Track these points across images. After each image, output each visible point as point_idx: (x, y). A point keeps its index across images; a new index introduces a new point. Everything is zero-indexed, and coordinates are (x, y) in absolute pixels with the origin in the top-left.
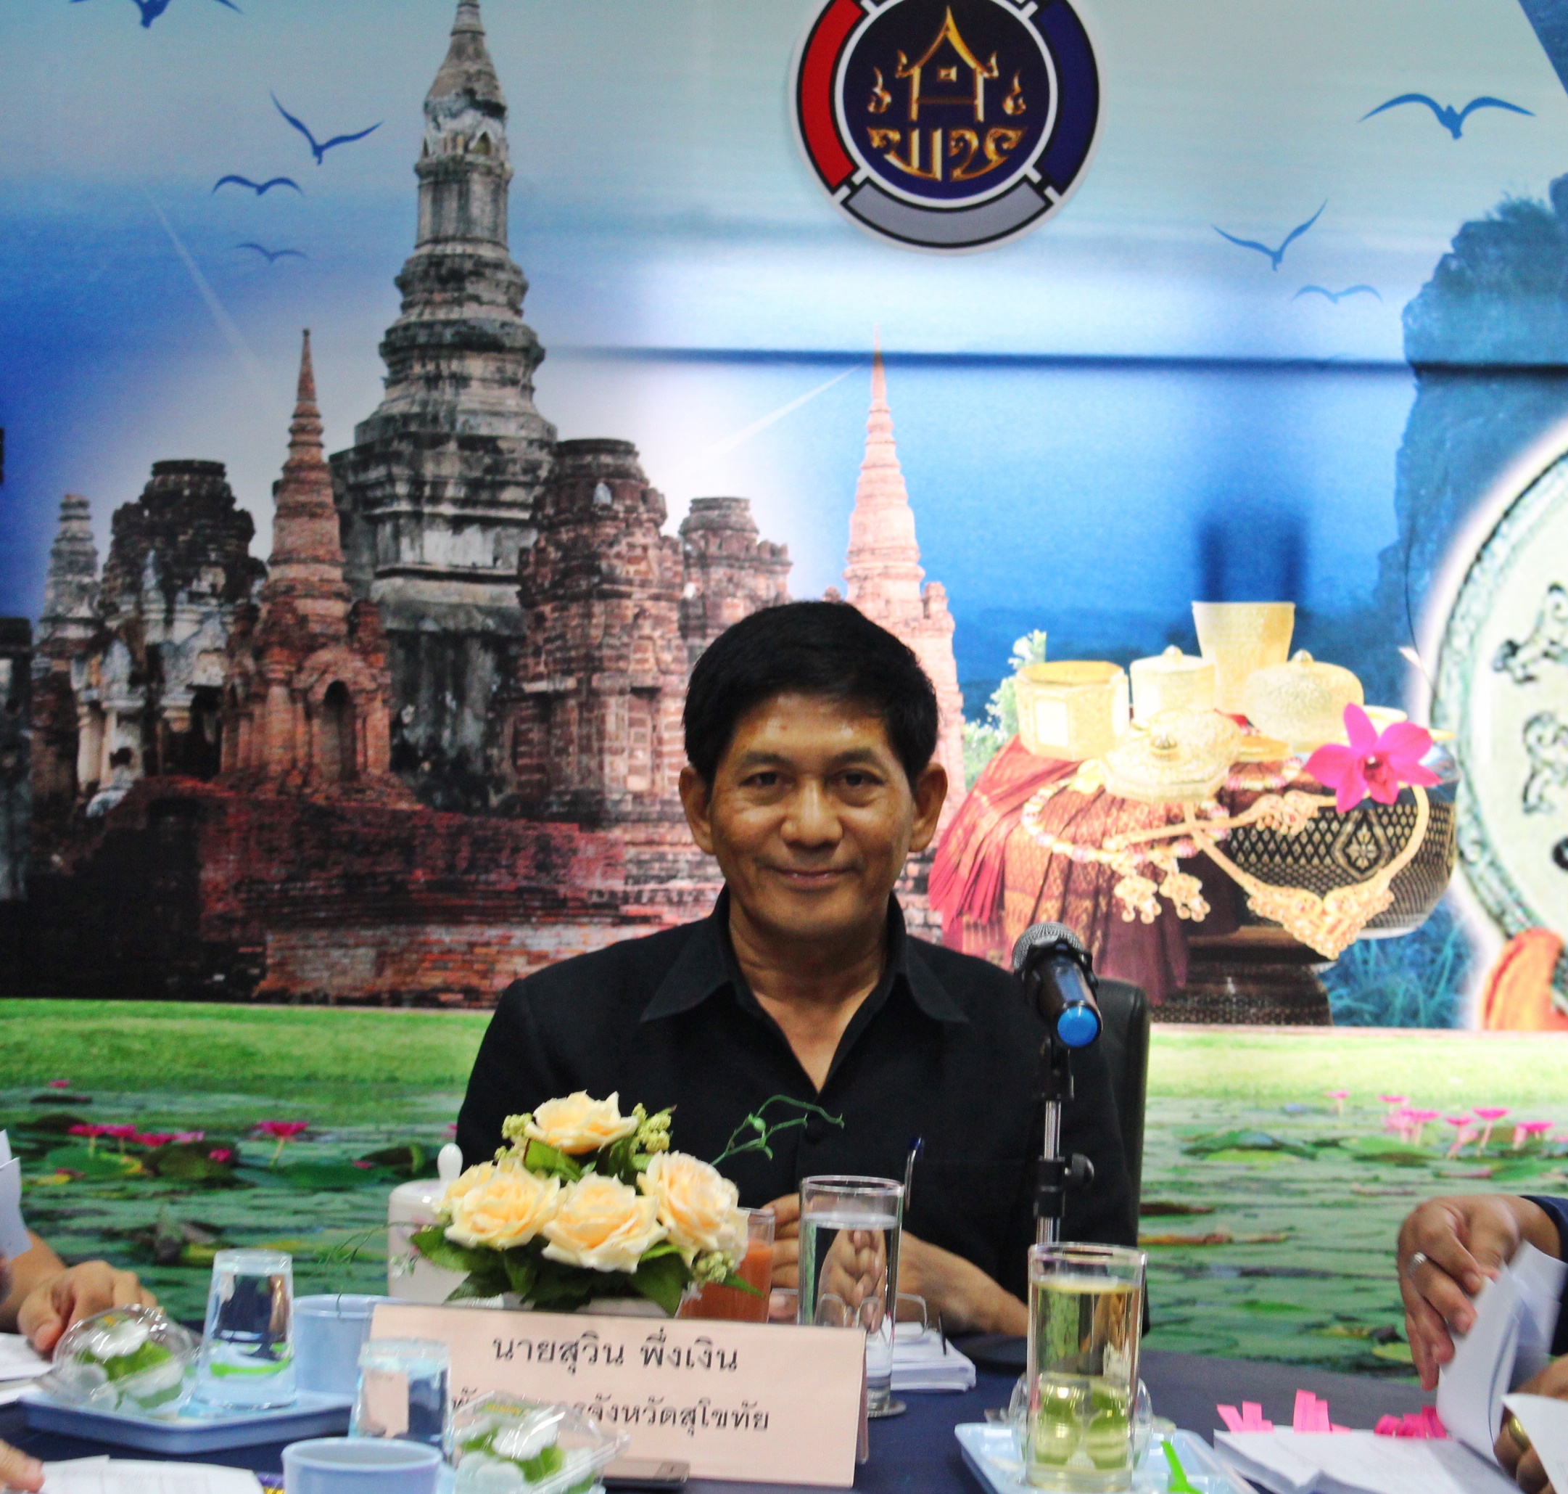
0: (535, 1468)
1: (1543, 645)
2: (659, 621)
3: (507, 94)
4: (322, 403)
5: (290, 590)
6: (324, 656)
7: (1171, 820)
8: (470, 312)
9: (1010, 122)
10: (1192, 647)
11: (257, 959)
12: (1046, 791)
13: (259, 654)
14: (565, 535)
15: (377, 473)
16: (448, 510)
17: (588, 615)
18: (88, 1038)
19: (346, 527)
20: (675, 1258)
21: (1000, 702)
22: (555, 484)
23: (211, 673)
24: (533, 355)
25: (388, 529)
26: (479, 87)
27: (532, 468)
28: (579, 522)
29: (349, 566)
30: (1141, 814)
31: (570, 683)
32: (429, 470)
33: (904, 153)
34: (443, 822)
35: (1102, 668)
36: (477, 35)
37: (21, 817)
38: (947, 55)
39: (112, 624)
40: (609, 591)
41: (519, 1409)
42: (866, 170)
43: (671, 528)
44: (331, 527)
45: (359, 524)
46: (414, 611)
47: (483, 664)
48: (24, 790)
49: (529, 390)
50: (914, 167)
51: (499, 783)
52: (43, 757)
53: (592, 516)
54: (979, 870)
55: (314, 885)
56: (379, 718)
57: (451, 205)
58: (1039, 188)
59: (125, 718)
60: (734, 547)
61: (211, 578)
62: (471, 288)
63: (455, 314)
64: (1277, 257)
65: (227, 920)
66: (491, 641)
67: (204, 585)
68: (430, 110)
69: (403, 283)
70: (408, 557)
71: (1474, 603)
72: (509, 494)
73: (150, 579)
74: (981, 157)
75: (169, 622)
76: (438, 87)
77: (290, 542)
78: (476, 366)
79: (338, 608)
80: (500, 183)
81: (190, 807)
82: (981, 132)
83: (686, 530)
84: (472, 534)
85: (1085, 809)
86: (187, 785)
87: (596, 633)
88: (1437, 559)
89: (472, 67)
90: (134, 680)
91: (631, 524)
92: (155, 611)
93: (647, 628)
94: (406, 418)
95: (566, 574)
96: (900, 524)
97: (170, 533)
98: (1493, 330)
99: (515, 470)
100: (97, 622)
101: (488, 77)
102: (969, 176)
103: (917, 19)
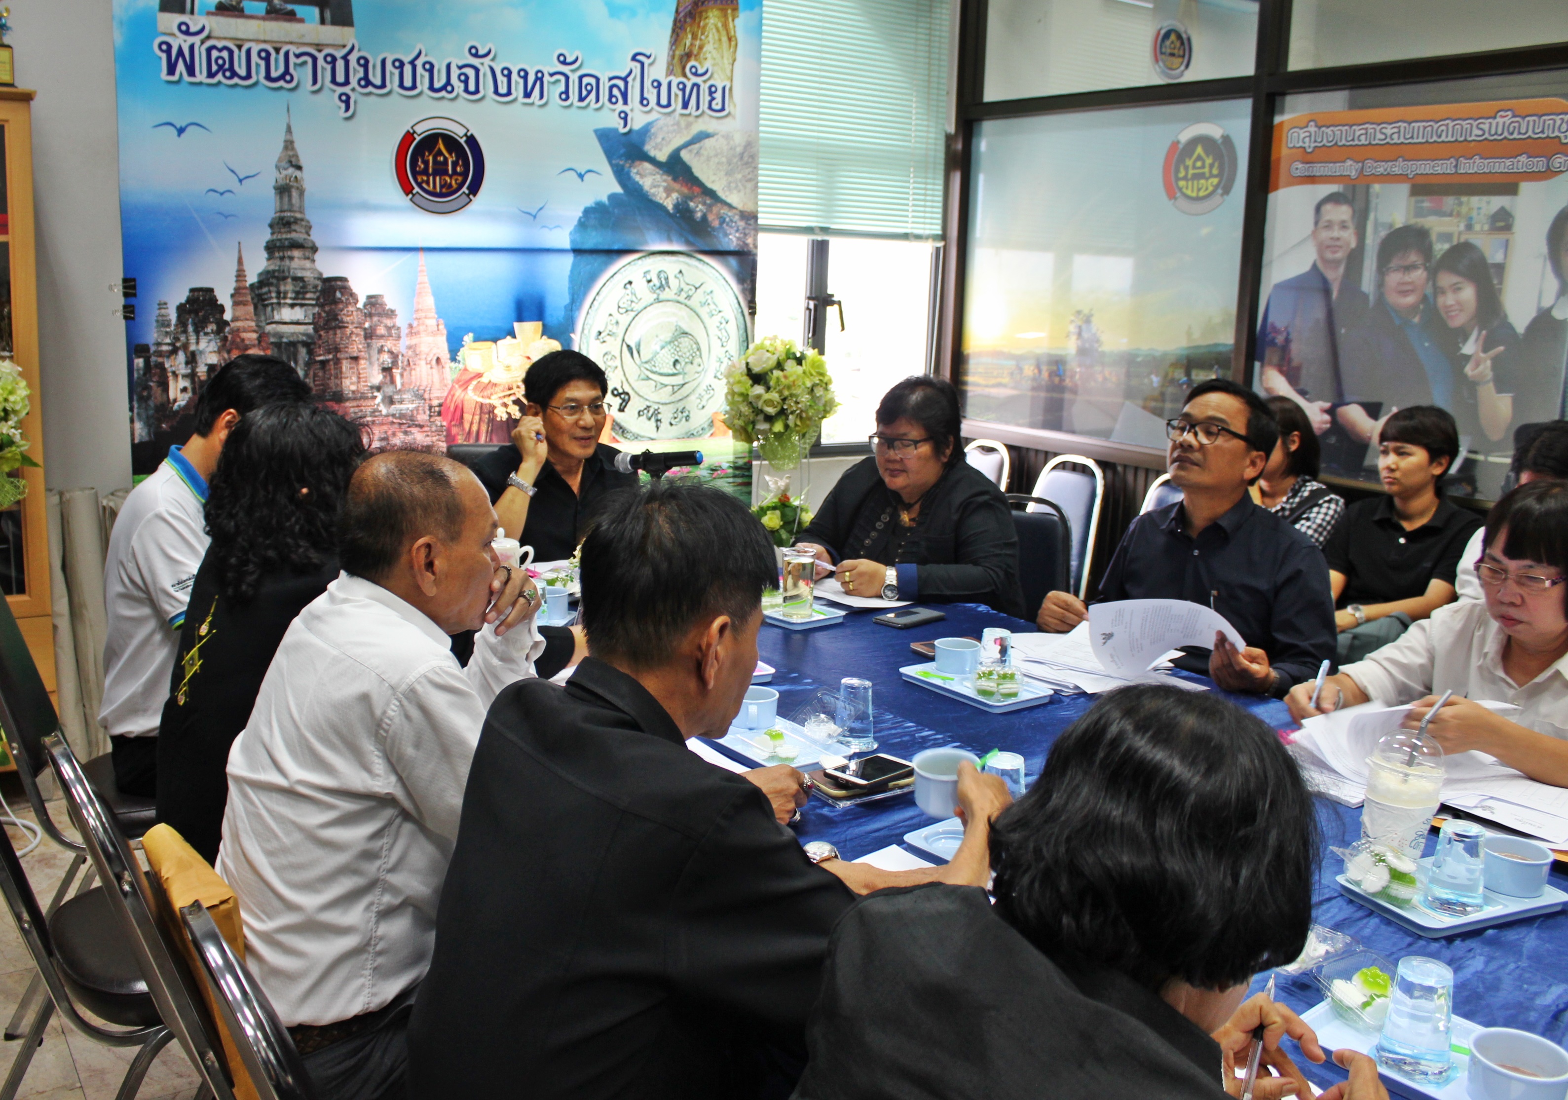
1: (607, 332)
2: (358, 335)
3: (303, 162)
4: (246, 266)
5: (238, 330)
7: (510, 389)
8: (293, 235)
9: (460, 174)
10: (514, 337)
12: (474, 382)
14: (327, 308)
15: (265, 290)
16: (289, 301)
17: (335, 334)
19: (256, 308)
21: (460, 356)
22: (323, 291)
23: (213, 359)
24: (314, 249)
25: (269, 309)
26: (293, 160)
27: (316, 287)
28: (331, 304)
29: (258, 321)
30: (501, 388)
31: (331, 356)
32: (282, 288)
33: (428, 183)
35: (489, 344)
36: (292, 142)
37: (151, 412)
38: (440, 153)
39: (178, 344)
40: (342, 326)
42: (417, 189)
43: (360, 305)
44: (251, 308)
45: (260, 307)
46: (280, 335)
47: (303, 352)
48: (151, 403)
49: (313, 261)
50: (431, 188)
52: (157, 391)
53: (336, 302)
54: (456, 408)
57: (286, 199)
58: (468, 195)
59: (184, 376)
60: (380, 310)
61: (211, 327)
62: (294, 227)
63: (289, 236)
64: (535, 217)
66: (305, 344)
67: (209, 330)
68: (278, 167)
69: (271, 226)
70: (277, 318)
71: (589, 321)
72: (308, 296)
73: (190, 328)
74: (450, 185)
75: (198, 343)
76: (280, 160)
77: (238, 314)
78: (296, 253)
79: (254, 336)
80: (301, 192)
82: (451, 177)
83: (365, 305)
84: (297, 309)
85: (485, 387)
87: (338, 340)
88: (579, 308)
89: (291, 153)
90: (187, 363)
91: (348, 304)
92: (193, 339)
93: (354, 338)
94: (274, 271)
95: (327, 322)
96: (429, 301)
97: (196, 313)
98: (594, 240)
99: (310, 288)
100: (173, 344)
101: (296, 156)
102: (447, 191)
103: (431, 141)
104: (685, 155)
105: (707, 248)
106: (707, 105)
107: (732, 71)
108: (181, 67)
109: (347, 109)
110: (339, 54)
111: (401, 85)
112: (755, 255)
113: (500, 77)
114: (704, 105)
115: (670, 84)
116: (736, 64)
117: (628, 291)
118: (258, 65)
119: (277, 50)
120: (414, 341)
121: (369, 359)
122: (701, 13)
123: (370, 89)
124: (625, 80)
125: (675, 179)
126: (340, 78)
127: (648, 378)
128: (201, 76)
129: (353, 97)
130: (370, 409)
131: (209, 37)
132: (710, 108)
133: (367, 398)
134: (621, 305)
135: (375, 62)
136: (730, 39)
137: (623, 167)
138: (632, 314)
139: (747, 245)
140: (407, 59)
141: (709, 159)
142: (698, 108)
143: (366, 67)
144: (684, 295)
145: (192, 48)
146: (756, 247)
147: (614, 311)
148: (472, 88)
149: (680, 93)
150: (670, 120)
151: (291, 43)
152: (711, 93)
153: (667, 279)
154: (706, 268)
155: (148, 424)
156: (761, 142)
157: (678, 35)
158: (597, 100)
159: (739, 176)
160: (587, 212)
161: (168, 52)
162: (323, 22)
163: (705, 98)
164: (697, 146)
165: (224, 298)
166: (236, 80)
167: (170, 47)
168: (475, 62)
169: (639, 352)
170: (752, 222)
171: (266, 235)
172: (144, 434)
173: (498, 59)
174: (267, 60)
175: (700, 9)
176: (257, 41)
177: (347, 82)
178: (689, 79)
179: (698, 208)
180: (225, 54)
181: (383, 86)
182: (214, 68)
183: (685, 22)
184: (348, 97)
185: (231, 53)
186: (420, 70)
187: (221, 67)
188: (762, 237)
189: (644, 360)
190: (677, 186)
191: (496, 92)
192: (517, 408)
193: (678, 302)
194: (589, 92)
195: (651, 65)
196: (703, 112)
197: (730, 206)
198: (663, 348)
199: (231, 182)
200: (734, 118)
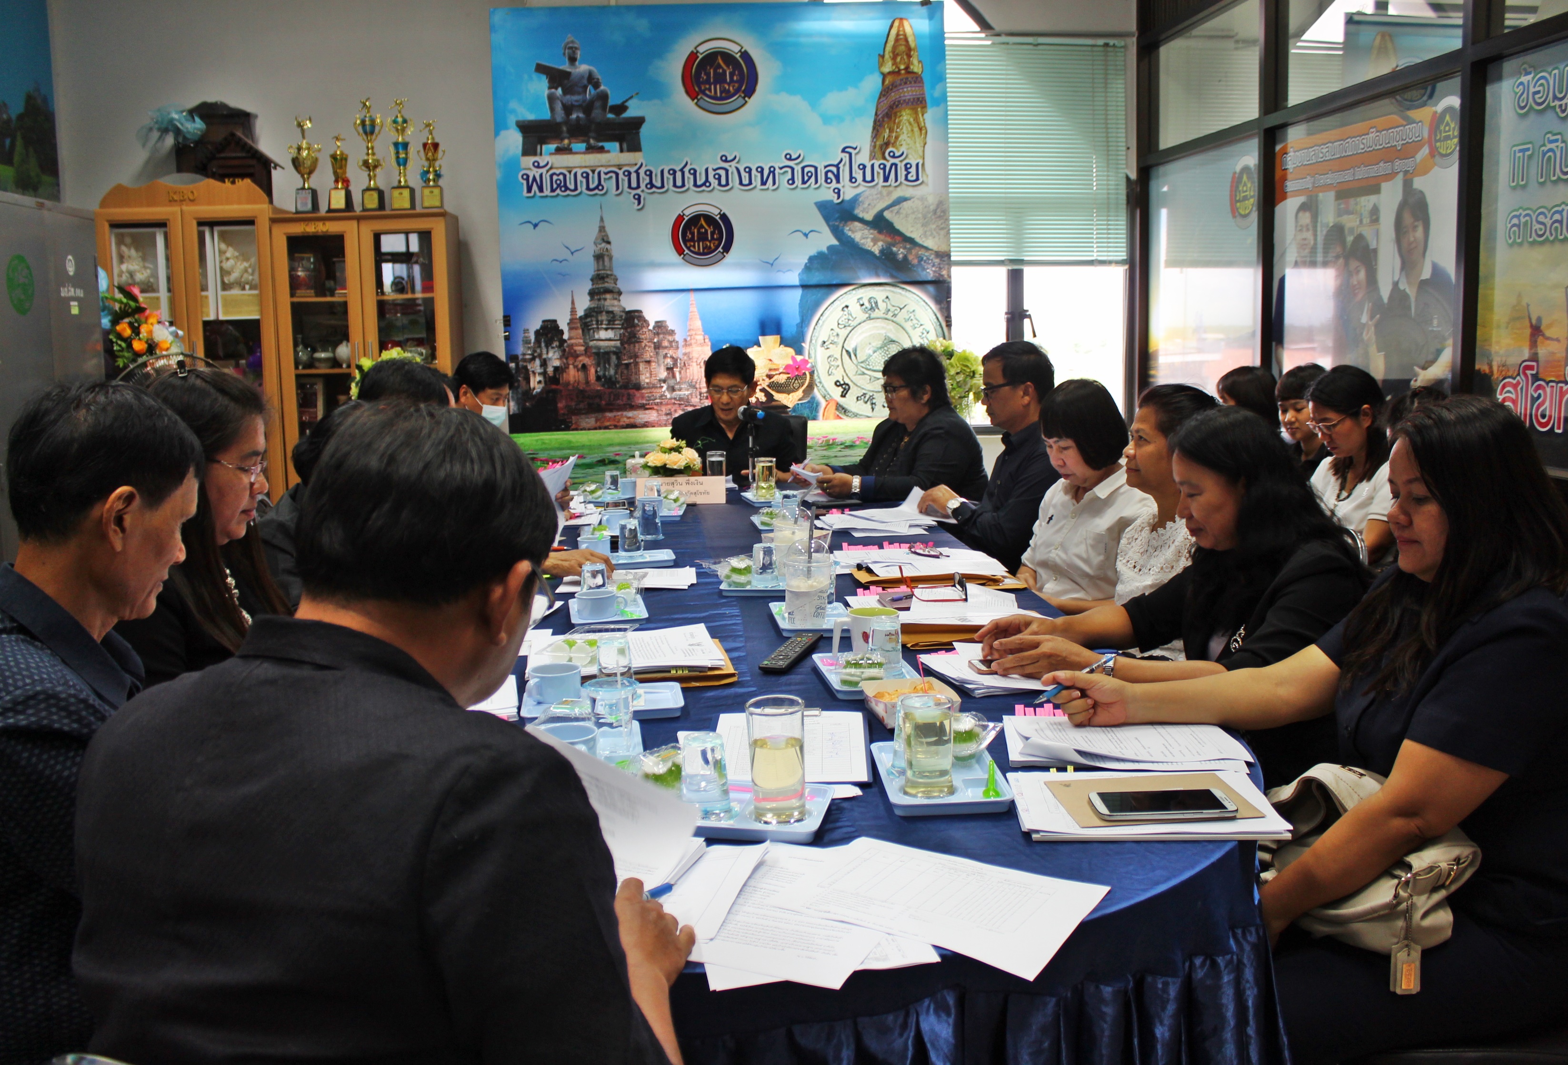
0: (675, 501)
1: (830, 342)
2: (650, 347)
3: (611, 239)
4: (577, 306)
5: (572, 345)
6: (580, 358)
8: (606, 285)
9: (716, 240)
10: (760, 346)
11: (571, 422)
13: (567, 359)
15: (589, 320)
16: (604, 326)
17: (635, 346)
18: (537, 441)
19: (583, 331)
20: (689, 466)
22: (626, 320)
23: (557, 363)
24: (620, 293)
25: (592, 331)
26: (605, 239)
27: (621, 317)
28: (632, 327)
29: (584, 339)
31: (632, 361)
32: (600, 318)
33: (694, 247)
34: (608, 391)
36: (604, 227)
37: (520, 396)
38: (702, 227)
39: (536, 354)
40: (639, 341)
41: (672, 492)
42: (687, 251)
43: (651, 327)
44: (580, 331)
45: (586, 330)
46: (599, 348)
47: (614, 358)
48: (520, 390)
49: (619, 300)
50: (697, 250)
51: (618, 382)
53: (634, 326)
55: (582, 406)
56: (593, 370)
57: (601, 263)
58: (722, 253)
59: (539, 374)
60: (664, 330)
61: (556, 344)
62: (606, 280)
63: (603, 286)
64: (772, 265)
65: (564, 414)
66: (615, 353)
67: (554, 345)
68: (595, 243)
69: (592, 280)
70: (597, 337)
71: (816, 333)
72: (617, 322)
73: (543, 345)
74: (710, 247)
75: (547, 353)
76: (596, 239)
77: (572, 335)
78: (608, 296)
79: (583, 348)
80: (611, 258)
81: (555, 392)
82: (710, 242)
83: (654, 328)
84: (610, 331)
86: (554, 387)
87: (637, 350)
88: (808, 325)
89: (603, 234)
90: (541, 366)
91: (642, 327)
92: (544, 351)
94: (594, 308)
95: (630, 338)
96: (698, 324)
97: (546, 335)
98: (817, 278)
99: (618, 317)
100: (532, 354)
101: (607, 236)
102: (708, 251)
103: (695, 219)
104: (887, 215)
105: (908, 280)
106: (903, 177)
107: (924, 151)
108: (535, 188)
109: (639, 203)
110: (633, 170)
111: (675, 185)
112: (950, 283)
113: (743, 174)
114: (901, 177)
115: (873, 166)
116: (926, 146)
117: (846, 313)
118: (581, 182)
119: (593, 172)
120: (688, 350)
121: (658, 362)
122: (896, 114)
123: (654, 189)
124: (837, 166)
125: (880, 232)
126: (634, 185)
127: (864, 374)
128: (547, 192)
129: (642, 195)
130: (658, 395)
131: (551, 168)
132: (906, 179)
133: (657, 387)
134: (840, 322)
135: (656, 172)
136: (921, 129)
137: (838, 227)
138: (849, 329)
139: (942, 276)
140: (677, 168)
141: (907, 216)
142: (896, 180)
143: (650, 176)
144: (890, 314)
145: (541, 176)
146: (950, 277)
147: (835, 327)
148: (723, 182)
149: (881, 172)
150: (874, 191)
151: (602, 166)
152: (906, 169)
153: (876, 303)
154: (907, 294)
155: (518, 403)
156: (951, 200)
157: (878, 131)
158: (816, 182)
159: (934, 226)
160: (811, 259)
161: (527, 179)
162: (622, 151)
163: (902, 173)
164: (897, 207)
165: (563, 325)
166: (568, 192)
167: (528, 176)
168: (726, 165)
169: (855, 355)
170: (946, 259)
171: (589, 286)
172: (516, 409)
173: (741, 162)
174: (587, 178)
175: (895, 110)
176: (581, 167)
177: (638, 187)
178: (888, 161)
179: (900, 252)
180: (561, 177)
181: (663, 186)
182: (555, 186)
183: (883, 121)
184: (640, 196)
185: (565, 176)
186: (687, 174)
187: (559, 186)
188: (955, 271)
189: (860, 361)
190: (882, 237)
191: (741, 183)
192: (763, 394)
193: (886, 319)
194: (810, 178)
195: (856, 154)
196: (901, 183)
197: (927, 249)
198: (875, 352)
199: (567, 254)
200: (927, 185)
